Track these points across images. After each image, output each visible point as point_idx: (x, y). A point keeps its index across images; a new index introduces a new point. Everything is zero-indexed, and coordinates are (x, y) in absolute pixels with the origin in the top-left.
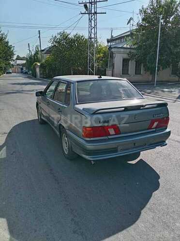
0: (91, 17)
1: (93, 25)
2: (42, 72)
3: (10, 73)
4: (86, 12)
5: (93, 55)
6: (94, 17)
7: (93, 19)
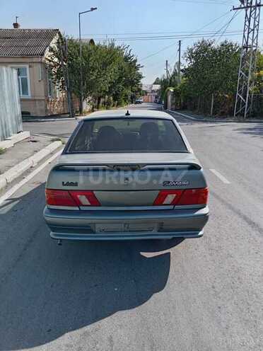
0: (251, 12)
1: (252, 27)
2: (174, 101)
3: (140, 103)
4: (243, 6)
5: (247, 74)
6: (255, 12)
7: (253, 16)
